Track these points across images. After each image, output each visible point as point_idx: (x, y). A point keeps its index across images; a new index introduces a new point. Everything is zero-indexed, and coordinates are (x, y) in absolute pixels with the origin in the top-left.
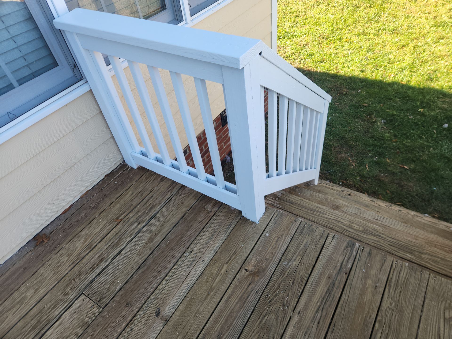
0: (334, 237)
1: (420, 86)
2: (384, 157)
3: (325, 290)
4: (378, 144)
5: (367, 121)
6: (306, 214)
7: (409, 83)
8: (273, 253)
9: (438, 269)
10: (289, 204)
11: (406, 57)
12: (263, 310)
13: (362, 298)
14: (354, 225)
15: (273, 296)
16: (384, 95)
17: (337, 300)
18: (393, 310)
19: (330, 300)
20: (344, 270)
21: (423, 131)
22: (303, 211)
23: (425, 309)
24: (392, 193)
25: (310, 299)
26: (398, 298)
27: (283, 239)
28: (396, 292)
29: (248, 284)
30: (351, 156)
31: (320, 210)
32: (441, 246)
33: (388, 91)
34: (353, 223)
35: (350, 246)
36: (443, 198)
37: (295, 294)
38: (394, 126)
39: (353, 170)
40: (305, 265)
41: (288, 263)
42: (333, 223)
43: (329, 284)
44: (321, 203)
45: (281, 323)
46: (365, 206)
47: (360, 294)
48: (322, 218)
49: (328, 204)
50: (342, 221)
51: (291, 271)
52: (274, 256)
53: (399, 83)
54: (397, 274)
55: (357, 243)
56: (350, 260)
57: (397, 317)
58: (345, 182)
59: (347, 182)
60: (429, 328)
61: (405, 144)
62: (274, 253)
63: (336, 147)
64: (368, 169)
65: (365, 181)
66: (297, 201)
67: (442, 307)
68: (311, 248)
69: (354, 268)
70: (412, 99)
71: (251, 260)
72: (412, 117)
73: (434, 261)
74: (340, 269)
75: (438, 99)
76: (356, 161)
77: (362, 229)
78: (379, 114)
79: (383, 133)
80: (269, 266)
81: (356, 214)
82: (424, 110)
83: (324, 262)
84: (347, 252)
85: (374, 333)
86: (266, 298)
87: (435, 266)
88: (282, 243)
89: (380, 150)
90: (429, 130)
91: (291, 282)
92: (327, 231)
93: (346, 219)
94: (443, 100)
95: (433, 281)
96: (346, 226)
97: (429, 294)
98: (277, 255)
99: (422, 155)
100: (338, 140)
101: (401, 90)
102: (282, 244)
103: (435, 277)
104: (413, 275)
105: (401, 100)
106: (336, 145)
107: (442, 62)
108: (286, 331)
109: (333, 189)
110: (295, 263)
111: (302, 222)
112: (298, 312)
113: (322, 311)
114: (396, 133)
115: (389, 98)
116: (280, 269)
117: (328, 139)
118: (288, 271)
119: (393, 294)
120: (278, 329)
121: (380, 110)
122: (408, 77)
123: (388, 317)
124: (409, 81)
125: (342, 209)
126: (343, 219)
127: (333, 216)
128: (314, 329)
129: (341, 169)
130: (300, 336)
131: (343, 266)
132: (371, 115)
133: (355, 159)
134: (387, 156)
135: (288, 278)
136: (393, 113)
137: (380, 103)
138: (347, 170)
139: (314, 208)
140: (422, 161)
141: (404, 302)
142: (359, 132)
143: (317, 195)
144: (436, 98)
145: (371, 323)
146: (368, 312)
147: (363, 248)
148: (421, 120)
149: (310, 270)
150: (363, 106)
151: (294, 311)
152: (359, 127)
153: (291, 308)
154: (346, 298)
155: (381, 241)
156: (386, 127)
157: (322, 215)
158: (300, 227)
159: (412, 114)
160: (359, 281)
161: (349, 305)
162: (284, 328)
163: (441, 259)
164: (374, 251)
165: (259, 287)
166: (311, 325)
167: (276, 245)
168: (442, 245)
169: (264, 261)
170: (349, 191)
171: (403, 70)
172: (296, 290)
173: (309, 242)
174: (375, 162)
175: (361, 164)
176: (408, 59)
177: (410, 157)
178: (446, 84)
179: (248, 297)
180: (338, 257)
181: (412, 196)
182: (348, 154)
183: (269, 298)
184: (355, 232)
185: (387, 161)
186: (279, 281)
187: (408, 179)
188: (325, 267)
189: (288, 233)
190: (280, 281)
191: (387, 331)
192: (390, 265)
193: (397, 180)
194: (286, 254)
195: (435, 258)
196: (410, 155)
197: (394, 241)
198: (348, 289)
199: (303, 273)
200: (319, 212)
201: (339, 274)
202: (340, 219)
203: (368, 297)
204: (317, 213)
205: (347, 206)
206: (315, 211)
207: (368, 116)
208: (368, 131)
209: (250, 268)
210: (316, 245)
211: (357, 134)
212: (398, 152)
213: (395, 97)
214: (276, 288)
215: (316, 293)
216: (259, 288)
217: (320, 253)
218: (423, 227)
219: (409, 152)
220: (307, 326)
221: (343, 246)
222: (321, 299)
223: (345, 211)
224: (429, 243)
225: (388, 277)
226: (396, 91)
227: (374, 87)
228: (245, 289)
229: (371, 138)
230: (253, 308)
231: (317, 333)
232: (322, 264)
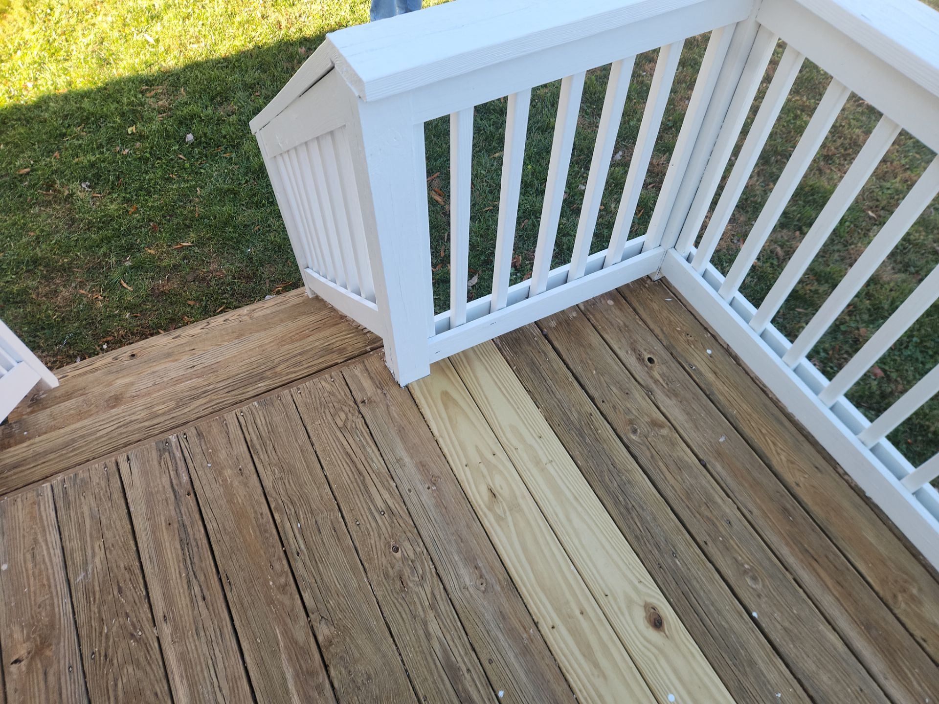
0: (128, 459)
1: (95, 83)
2: (139, 251)
3: (179, 547)
4: (110, 233)
5: (55, 202)
6: (60, 461)
7: (73, 86)
8: (44, 585)
9: (306, 371)
10: (11, 472)
11: (27, 34)
12: (105, 681)
13: (234, 503)
14: (158, 408)
15: (104, 645)
16: (46, 133)
17: (205, 541)
18: (281, 478)
19: (195, 552)
20: (181, 492)
21: (164, 166)
22: (50, 460)
23: (314, 439)
24: (198, 299)
25: (165, 582)
26: (276, 458)
27: (43, 544)
28: (269, 452)
29: (41, 677)
30: (82, 285)
31: (80, 433)
32: (297, 334)
33: (45, 120)
34: (153, 407)
35: (165, 450)
36: (270, 257)
37: (137, 601)
38: (110, 183)
39: (106, 307)
40: (118, 544)
41: (86, 571)
42: (121, 434)
43: (176, 531)
44: (81, 415)
45: (149, 663)
46: (166, 358)
47: (227, 501)
48: (96, 443)
49: (97, 407)
50: (134, 418)
51: (101, 577)
52: (50, 587)
53: (54, 95)
54: (253, 428)
55: (170, 437)
56: (180, 469)
57: (291, 481)
58: (110, 338)
59: (114, 336)
60: (333, 457)
61: (152, 207)
62: (45, 582)
63: (37, 288)
64: (129, 288)
65: (141, 312)
66: (24, 454)
67: (330, 418)
68: (106, 509)
69: (194, 476)
70: (102, 117)
71: (11, 636)
72: (127, 151)
73: (295, 365)
74: (175, 496)
75: (143, 95)
76: (97, 288)
77: (172, 404)
78: (66, 175)
79: (103, 208)
80: (57, 610)
81: (154, 384)
82: (136, 128)
83: (144, 511)
84: (166, 464)
85: (280, 529)
86: (94, 659)
87: (300, 370)
88: (45, 553)
89: (123, 242)
90: (172, 159)
91: (116, 593)
92: (110, 461)
93: (137, 409)
94: (153, 93)
95: (299, 396)
96: (146, 420)
97: (305, 417)
98: (55, 580)
99: (192, 208)
100: (27, 271)
101: (67, 108)
102: (49, 553)
103: (299, 389)
104: (273, 410)
105: (84, 128)
106: (34, 284)
107: (100, 18)
108: (167, 663)
109: (96, 369)
110: (97, 560)
111: (54, 487)
112: (162, 619)
113: (196, 577)
114: (124, 195)
115: (60, 135)
116: (80, 594)
117: (8, 282)
118: (96, 583)
119: (267, 460)
120: (152, 677)
121: (63, 168)
122: (63, 77)
123: (282, 492)
124: (70, 84)
125: (128, 395)
126: (133, 414)
127: (112, 424)
128: (205, 612)
129: (82, 321)
130: (192, 645)
131: (176, 488)
132: (52, 186)
133: (94, 286)
134: (142, 246)
135: (105, 592)
136: (89, 161)
137: (50, 152)
138: (96, 315)
139: (67, 438)
140: (201, 218)
141: (286, 456)
142: (57, 232)
143: (62, 407)
144: (140, 96)
145: (269, 522)
146: (255, 512)
147: (185, 434)
148: (146, 148)
149: (132, 543)
150: (21, 175)
151: (155, 625)
152: (49, 221)
153: (147, 625)
154: (215, 525)
155: (213, 397)
156: (100, 193)
157: (93, 437)
158: (56, 497)
159: (123, 144)
160: (214, 486)
161: (225, 530)
162: (161, 663)
163: (300, 354)
164: (203, 425)
165: (67, 658)
166: (196, 612)
167: (38, 567)
168: (298, 332)
169: (39, 613)
170: (127, 350)
171: (41, 65)
172: (134, 594)
173: (94, 505)
174: (131, 268)
175: (110, 288)
176: (34, 38)
177: (178, 223)
178: (137, 61)
179: (60, 694)
180: (160, 483)
181: (228, 285)
182: (73, 285)
183: (100, 654)
184: (167, 417)
185: (150, 254)
186: (95, 613)
187: (203, 261)
188: (151, 517)
189: (43, 527)
190: (96, 610)
191: (293, 510)
192: (237, 424)
193: (188, 274)
194: (69, 563)
195: (293, 360)
196: (175, 221)
197: (230, 381)
198: (209, 511)
199: (124, 559)
200: (83, 437)
201: (180, 504)
202: (128, 419)
203: (241, 494)
204: (81, 442)
205: (132, 384)
206: (74, 441)
207: (47, 190)
208: (73, 220)
209: (22, 651)
210: (110, 499)
211: (57, 237)
212: (154, 227)
213: (69, 126)
214: (99, 627)
215: (168, 565)
216: (67, 660)
217: (127, 503)
218: (266, 324)
219: (170, 216)
220: (192, 620)
221: (152, 460)
222: (181, 565)
223: (134, 394)
224: (281, 341)
225: (247, 442)
226: (61, 114)
227: (13, 126)
228: (43, 691)
229: (88, 229)
230: (85, 696)
231: (212, 612)
232: (143, 516)
